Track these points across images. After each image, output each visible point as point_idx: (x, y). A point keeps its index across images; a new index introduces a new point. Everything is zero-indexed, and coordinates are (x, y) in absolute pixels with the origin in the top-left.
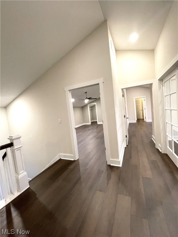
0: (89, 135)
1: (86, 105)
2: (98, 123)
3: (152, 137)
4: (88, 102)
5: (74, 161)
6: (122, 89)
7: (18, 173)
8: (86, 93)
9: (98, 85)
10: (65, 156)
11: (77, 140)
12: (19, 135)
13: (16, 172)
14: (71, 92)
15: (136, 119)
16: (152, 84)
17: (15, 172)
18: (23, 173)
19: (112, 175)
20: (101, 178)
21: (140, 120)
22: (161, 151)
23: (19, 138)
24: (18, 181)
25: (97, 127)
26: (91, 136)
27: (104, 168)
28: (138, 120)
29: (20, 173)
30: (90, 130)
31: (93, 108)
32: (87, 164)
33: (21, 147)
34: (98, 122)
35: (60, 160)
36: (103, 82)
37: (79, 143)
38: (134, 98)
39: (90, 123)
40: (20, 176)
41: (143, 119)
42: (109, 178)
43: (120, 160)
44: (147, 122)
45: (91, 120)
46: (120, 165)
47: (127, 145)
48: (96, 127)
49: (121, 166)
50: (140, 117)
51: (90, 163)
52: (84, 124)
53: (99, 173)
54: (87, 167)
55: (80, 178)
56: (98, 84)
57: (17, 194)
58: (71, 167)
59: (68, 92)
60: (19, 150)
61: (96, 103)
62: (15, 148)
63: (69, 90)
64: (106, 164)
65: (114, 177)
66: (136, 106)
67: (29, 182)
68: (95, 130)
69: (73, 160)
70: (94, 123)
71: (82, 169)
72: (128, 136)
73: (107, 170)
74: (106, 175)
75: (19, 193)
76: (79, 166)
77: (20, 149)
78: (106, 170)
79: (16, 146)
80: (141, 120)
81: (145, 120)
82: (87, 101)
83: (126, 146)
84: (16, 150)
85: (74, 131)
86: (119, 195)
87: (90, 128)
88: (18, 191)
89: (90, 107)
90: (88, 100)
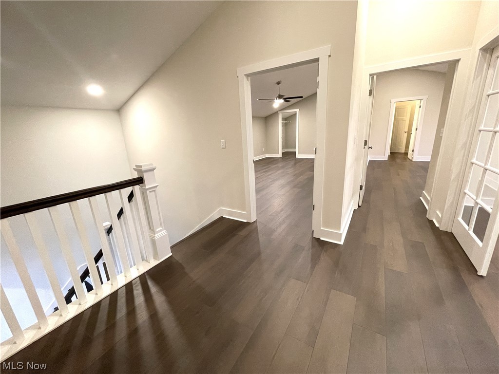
0: (276, 180)
1: (276, 114)
2: (298, 156)
3: (422, 194)
4: (281, 105)
5: (248, 224)
6: (370, 75)
7: (153, 230)
8: (279, 83)
9: (317, 63)
10: (231, 213)
11: (256, 184)
12: (152, 165)
13: (150, 228)
14: (249, 78)
15: (388, 153)
16: (458, 61)
17: (148, 228)
18: (161, 231)
19: (322, 256)
20: (300, 259)
21: (397, 156)
22: (437, 225)
23: (153, 170)
24: (153, 242)
25: (295, 164)
26: (282, 181)
27: (307, 243)
28: (393, 155)
29: (157, 230)
30: (278, 170)
31: (289, 121)
32: (273, 231)
33: (156, 187)
34: (298, 154)
35: (222, 218)
36: (330, 56)
37: (258, 191)
38: (393, 101)
39: (279, 155)
40: (157, 236)
41: (406, 154)
42: (315, 260)
43: (341, 232)
44: (413, 160)
45: (283, 148)
46: (340, 241)
47: (359, 206)
48: (292, 163)
49: (342, 243)
50: (399, 149)
51: (279, 230)
52: (267, 156)
53: (297, 249)
54: (273, 237)
55: (259, 254)
56: (317, 60)
57: (153, 263)
58: (243, 233)
59: (245, 78)
60: (153, 193)
61: (297, 110)
62: (147, 187)
63: (247, 76)
64: (310, 236)
65: (325, 260)
66: (396, 121)
67: (171, 248)
68: (290, 171)
69: (246, 221)
70: (289, 155)
71: (262, 238)
72: (364, 188)
73: (313, 246)
74: (310, 254)
75: (157, 262)
76: (258, 233)
77: (154, 191)
78: (311, 246)
79: (148, 184)
80: (400, 156)
81: (409, 156)
82: (278, 103)
83: (356, 207)
84: (148, 192)
85: (252, 166)
86: (333, 292)
87: (280, 165)
88: (155, 258)
89: (284, 119)
90: (282, 101)
